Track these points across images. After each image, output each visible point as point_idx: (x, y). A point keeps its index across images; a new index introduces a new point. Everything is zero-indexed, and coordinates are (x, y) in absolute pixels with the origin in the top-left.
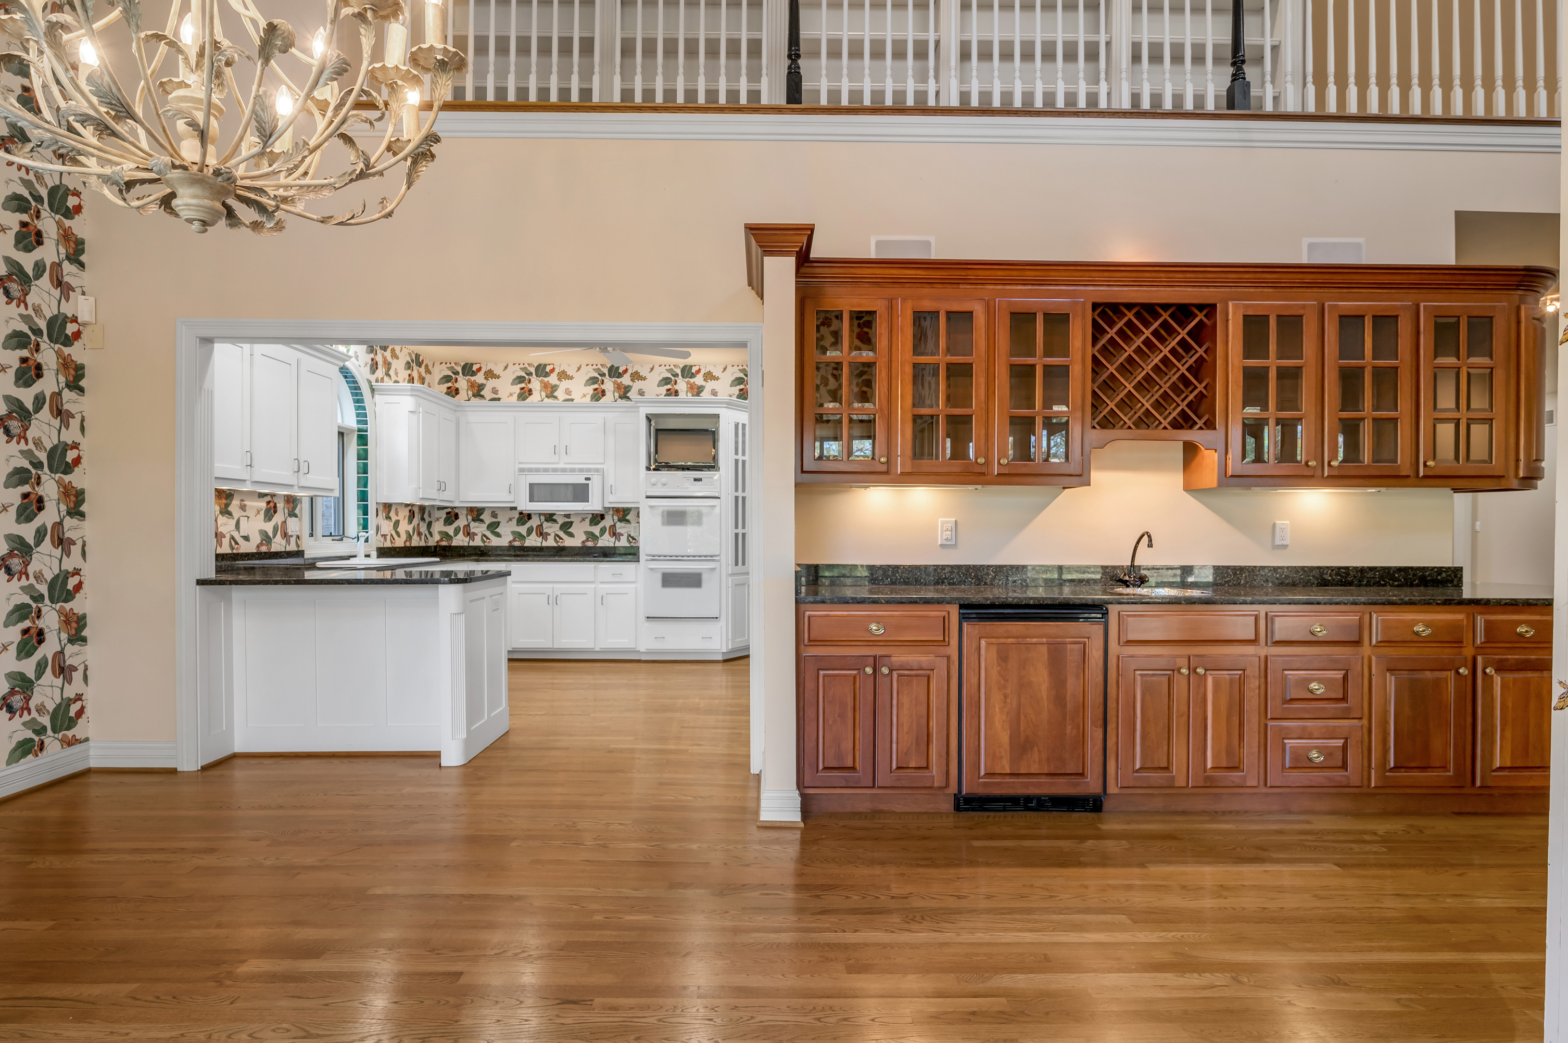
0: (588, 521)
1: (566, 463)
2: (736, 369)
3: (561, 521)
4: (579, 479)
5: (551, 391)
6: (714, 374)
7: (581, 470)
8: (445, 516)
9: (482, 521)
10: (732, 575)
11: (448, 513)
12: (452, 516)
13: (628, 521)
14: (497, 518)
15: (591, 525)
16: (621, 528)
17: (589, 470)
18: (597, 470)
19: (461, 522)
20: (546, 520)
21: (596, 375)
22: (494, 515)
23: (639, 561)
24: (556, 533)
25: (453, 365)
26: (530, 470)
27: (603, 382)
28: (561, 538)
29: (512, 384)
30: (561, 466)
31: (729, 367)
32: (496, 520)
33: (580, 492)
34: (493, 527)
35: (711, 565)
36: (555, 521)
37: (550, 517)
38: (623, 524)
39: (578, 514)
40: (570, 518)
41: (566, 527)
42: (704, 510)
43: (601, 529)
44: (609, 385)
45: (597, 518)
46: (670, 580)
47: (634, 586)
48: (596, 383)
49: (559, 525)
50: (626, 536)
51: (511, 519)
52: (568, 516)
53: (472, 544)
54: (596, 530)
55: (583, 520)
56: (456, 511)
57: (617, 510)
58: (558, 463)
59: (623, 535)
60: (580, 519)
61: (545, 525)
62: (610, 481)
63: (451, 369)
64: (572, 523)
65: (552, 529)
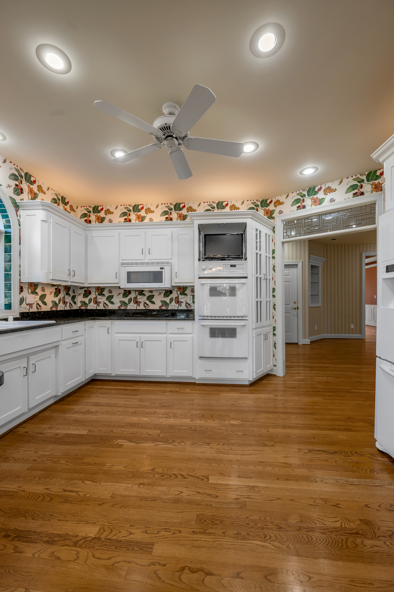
0: (163, 294)
1: (149, 260)
2: (249, 202)
3: (147, 294)
4: (157, 269)
5: (142, 219)
6: (236, 206)
7: (158, 263)
8: (83, 292)
9: (104, 295)
10: (256, 328)
11: (85, 291)
12: (87, 292)
13: (186, 294)
14: (112, 293)
15: (164, 297)
16: (182, 298)
17: (163, 263)
18: (168, 263)
19: (92, 296)
20: (139, 294)
21: (167, 210)
22: (110, 292)
23: (194, 320)
24: (145, 301)
25: (88, 207)
26: (128, 264)
27: (171, 214)
28: (147, 305)
29: (120, 217)
30: (146, 261)
31: (245, 201)
32: (111, 294)
33: (157, 276)
34: (110, 298)
35: (242, 323)
36: (144, 295)
37: (141, 292)
38: (183, 296)
39: (157, 290)
40: (152, 293)
41: (150, 298)
42: (237, 286)
43: (170, 299)
44: (174, 215)
45: (168, 292)
46: (215, 333)
47: (191, 336)
48: (167, 214)
49: (146, 297)
50: (184, 303)
51: (119, 294)
52: (151, 291)
53: (98, 308)
54: (167, 300)
55: (160, 294)
56: (90, 289)
57: (179, 288)
58: (144, 260)
59: (183, 303)
60: (158, 293)
61: (139, 297)
62: (175, 269)
63: (87, 209)
64: (153, 296)
65: (142, 299)
